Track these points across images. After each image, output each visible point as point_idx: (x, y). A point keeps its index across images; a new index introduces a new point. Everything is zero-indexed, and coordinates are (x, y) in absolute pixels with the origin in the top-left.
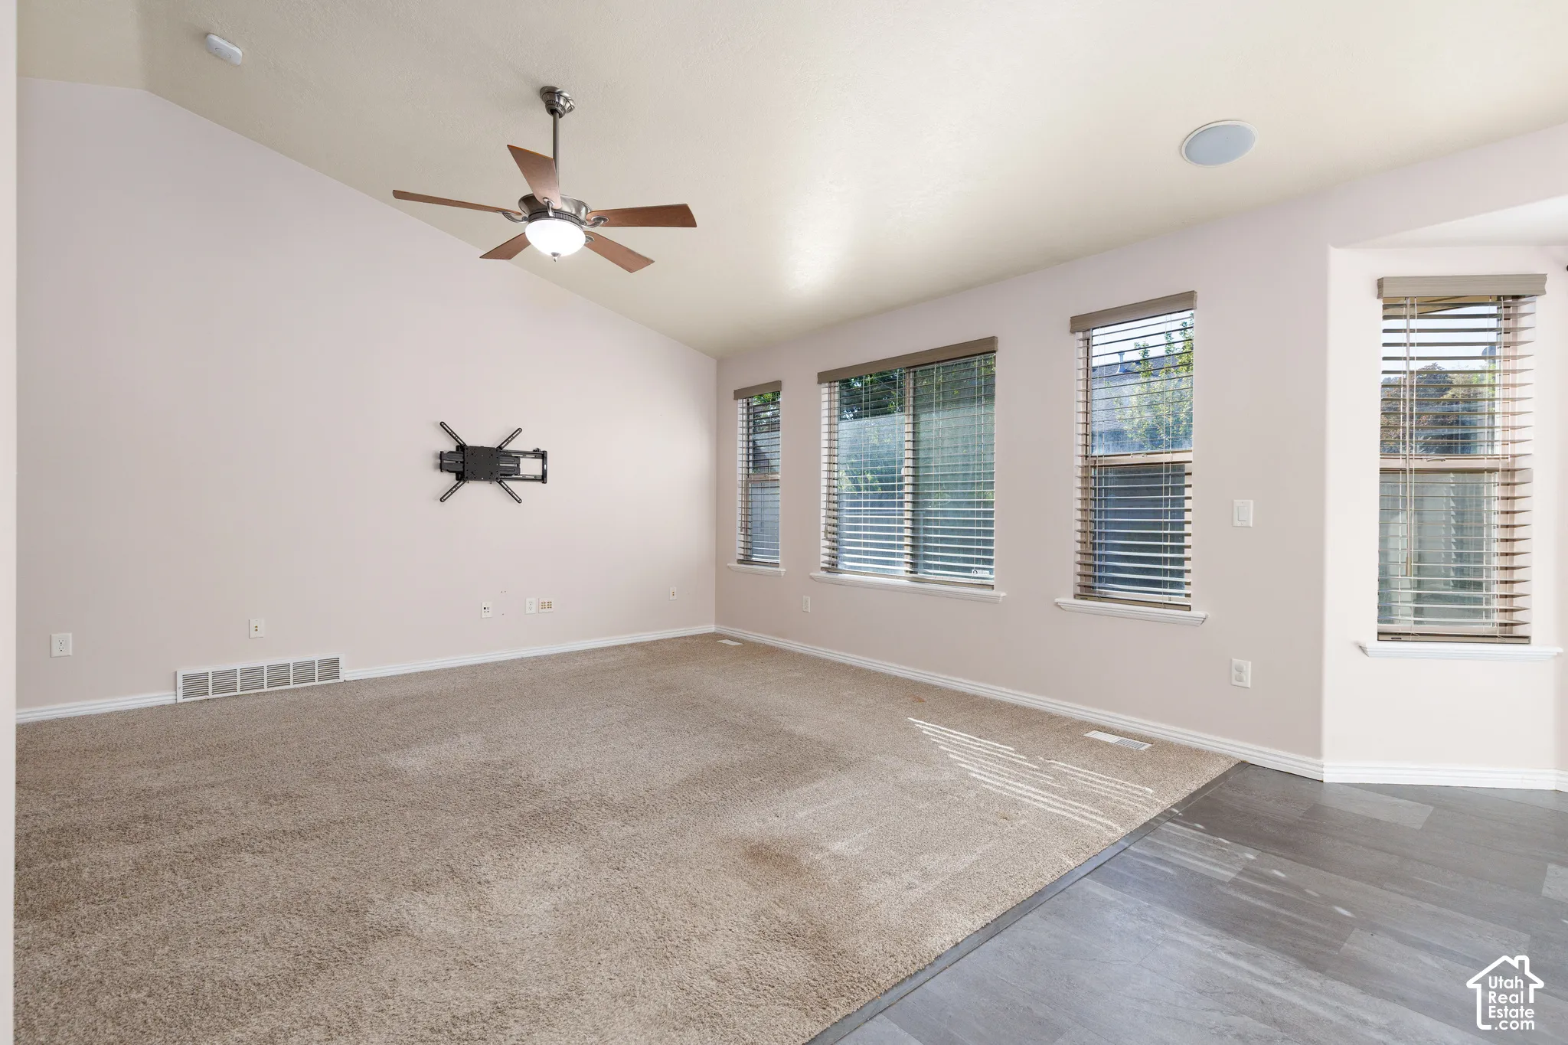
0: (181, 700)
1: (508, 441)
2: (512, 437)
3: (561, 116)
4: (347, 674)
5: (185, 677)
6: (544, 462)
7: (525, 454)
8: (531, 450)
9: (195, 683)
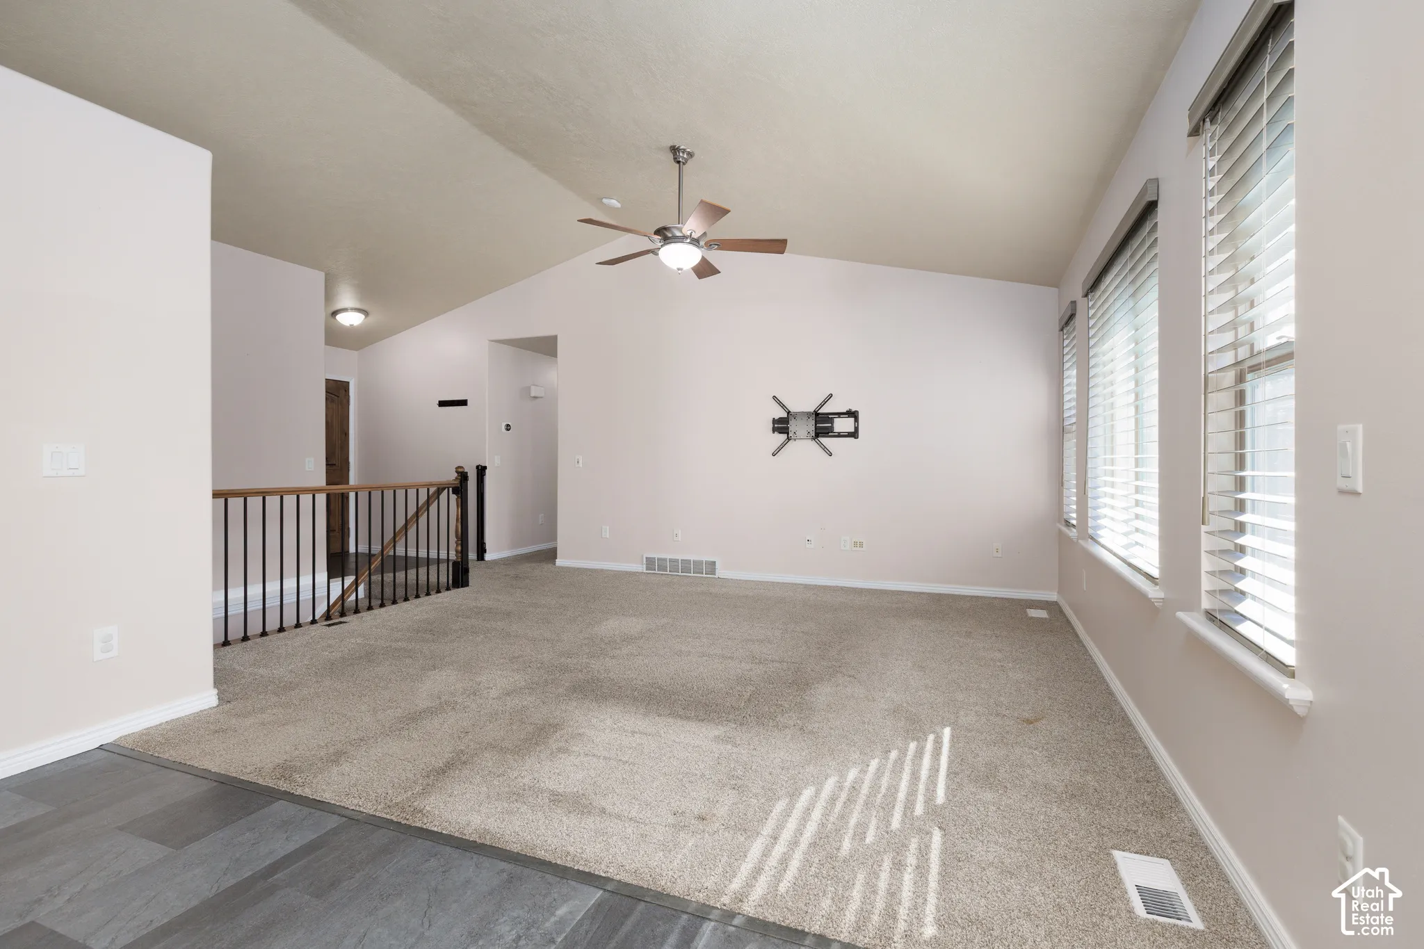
0: (645, 571)
1: (822, 405)
2: (825, 402)
3: (684, 164)
4: (721, 572)
5: (647, 558)
6: (856, 420)
7: (839, 414)
8: (845, 411)
9: (650, 562)
